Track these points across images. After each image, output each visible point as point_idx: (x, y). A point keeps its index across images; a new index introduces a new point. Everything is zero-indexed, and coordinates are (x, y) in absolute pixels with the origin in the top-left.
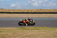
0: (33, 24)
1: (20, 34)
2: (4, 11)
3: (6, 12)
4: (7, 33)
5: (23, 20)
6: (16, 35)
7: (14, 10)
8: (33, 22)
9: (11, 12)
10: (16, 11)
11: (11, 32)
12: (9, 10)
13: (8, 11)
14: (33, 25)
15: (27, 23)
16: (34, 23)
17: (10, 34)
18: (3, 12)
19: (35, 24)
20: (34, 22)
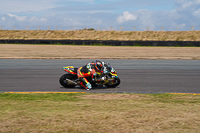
0: (114, 84)
1: (152, 118)
2: (97, 38)
3: (105, 39)
4: (107, 113)
5: (76, 70)
6: (139, 119)
7: (131, 34)
8: (110, 76)
9: (120, 39)
10: (139, 38)
11: (121, 110)
12: (112, 33)
13: (110, 38)
14: (114, 86)
15: (89, 78)
16: (116, 78)
17: (118, 116)
18: (93, 39)
19: (119, 82)
20: (114, 75)
